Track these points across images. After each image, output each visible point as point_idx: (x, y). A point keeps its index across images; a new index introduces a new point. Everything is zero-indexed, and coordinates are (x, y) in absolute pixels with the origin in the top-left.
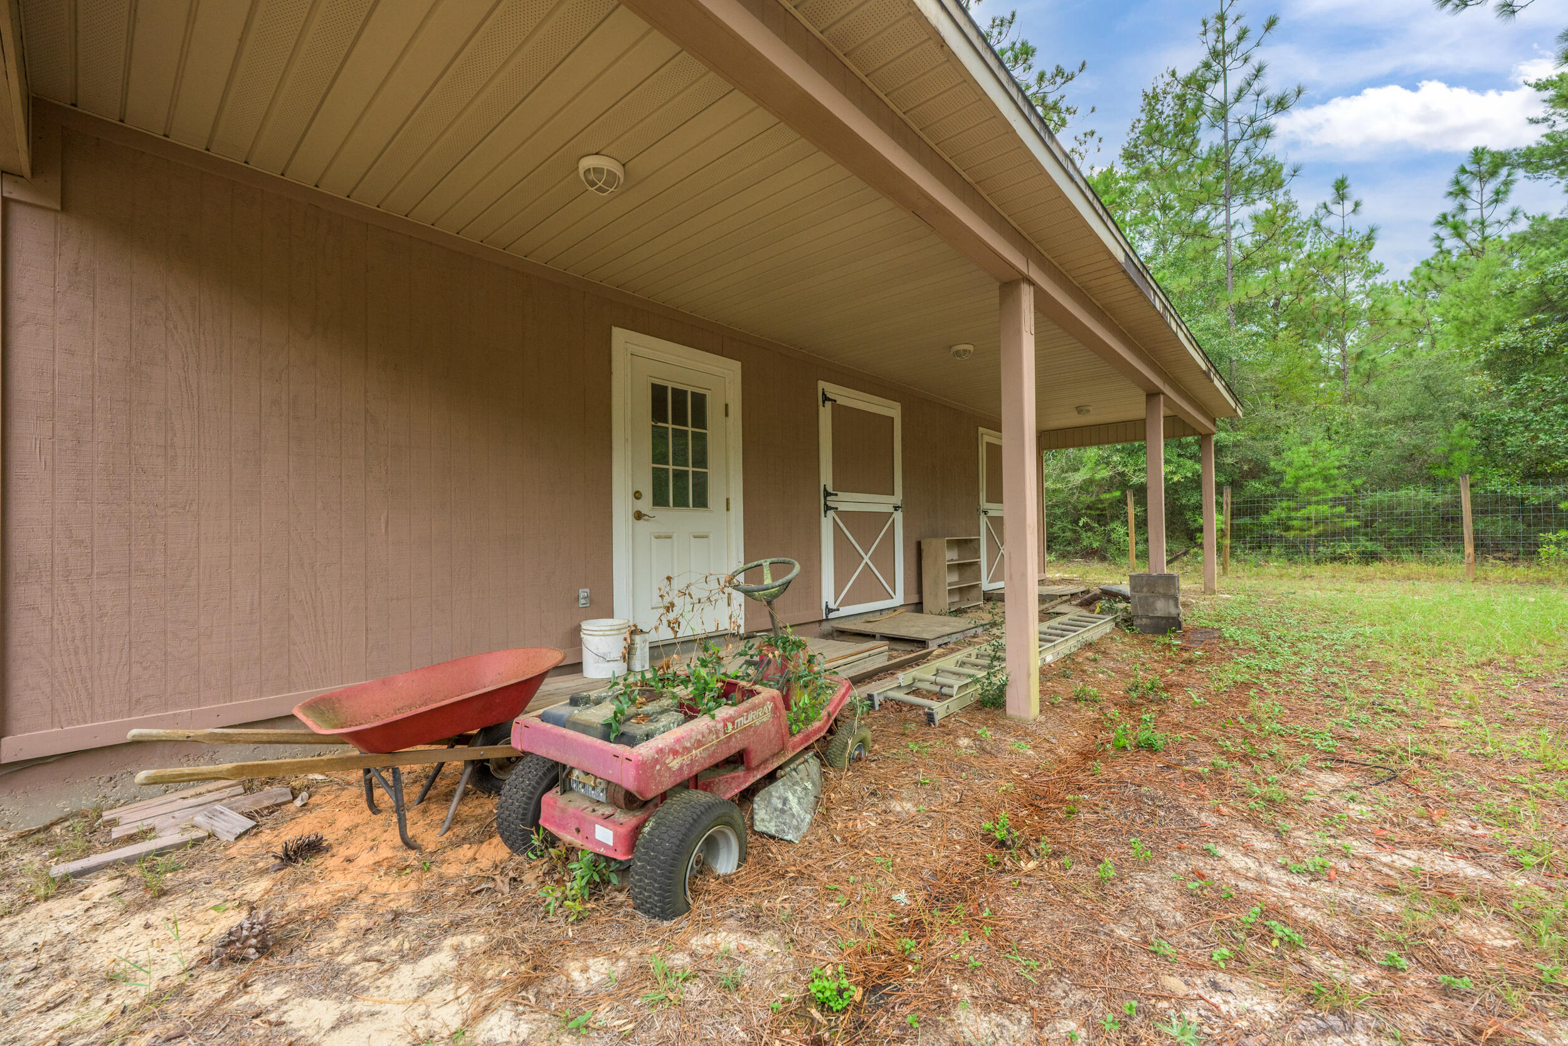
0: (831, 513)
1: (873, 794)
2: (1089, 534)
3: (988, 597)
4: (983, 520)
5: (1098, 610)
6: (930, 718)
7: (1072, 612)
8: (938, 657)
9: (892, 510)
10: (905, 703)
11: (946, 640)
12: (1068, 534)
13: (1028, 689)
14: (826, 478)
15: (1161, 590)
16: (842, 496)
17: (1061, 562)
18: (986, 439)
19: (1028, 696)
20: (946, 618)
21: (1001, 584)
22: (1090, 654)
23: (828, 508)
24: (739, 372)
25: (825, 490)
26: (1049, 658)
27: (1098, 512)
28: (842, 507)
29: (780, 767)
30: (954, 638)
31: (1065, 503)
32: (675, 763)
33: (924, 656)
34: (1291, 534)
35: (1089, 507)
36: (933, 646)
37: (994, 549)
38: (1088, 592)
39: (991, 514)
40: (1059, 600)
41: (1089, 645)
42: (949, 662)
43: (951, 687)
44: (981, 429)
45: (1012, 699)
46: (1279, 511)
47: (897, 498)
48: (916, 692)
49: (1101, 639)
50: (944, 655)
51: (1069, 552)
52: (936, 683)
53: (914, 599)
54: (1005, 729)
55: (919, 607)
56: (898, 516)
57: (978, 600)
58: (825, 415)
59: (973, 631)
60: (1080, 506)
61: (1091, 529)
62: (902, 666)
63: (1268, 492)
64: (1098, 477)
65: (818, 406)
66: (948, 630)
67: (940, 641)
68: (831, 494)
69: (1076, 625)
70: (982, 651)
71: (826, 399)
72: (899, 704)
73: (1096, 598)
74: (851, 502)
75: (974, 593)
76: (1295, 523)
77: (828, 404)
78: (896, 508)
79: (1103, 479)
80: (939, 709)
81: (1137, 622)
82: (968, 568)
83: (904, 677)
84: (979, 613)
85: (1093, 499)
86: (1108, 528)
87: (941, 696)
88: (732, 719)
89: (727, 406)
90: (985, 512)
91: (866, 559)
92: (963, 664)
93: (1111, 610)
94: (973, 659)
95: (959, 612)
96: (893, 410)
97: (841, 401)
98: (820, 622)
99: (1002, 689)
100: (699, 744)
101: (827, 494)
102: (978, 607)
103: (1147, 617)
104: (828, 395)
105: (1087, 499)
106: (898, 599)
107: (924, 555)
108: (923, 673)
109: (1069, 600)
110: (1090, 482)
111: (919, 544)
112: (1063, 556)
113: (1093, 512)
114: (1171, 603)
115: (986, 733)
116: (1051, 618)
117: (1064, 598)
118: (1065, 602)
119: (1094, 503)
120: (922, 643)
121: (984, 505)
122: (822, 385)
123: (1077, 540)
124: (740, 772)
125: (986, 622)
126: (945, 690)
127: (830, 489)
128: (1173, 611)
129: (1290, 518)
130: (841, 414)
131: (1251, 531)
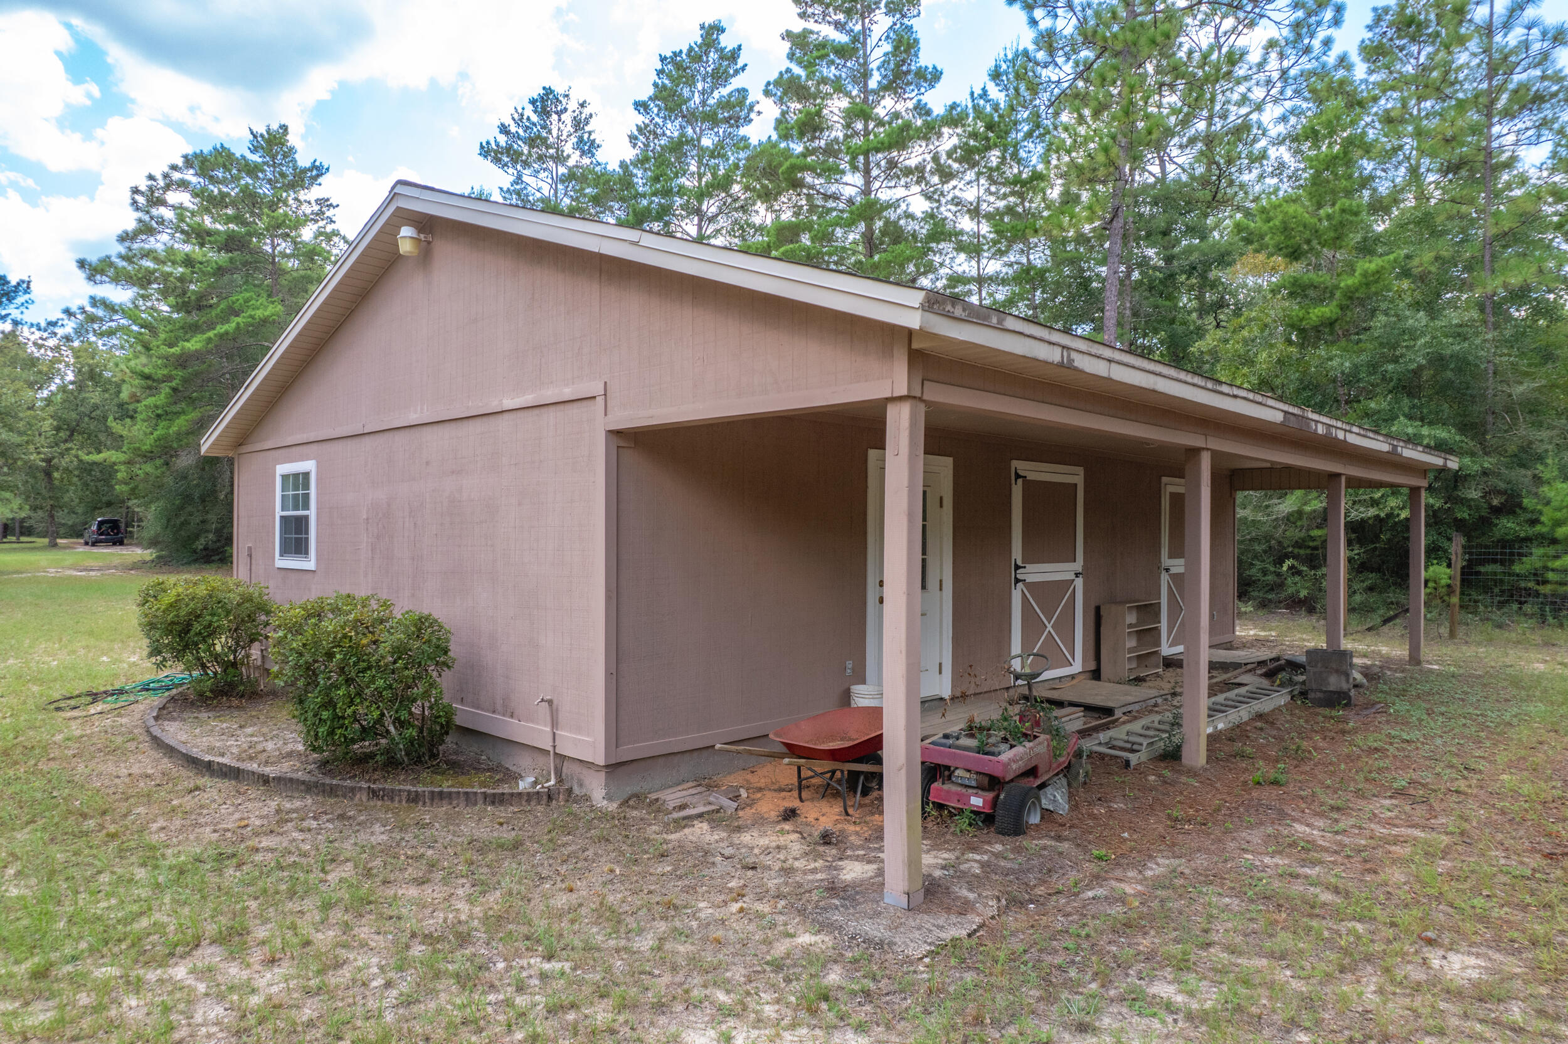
0: (1020, 585)
1: (1099, 799)
2: (1297, 578)
3: (1171, 663)
4: (1165, 578)
5: (1278, 682)
6: (1127, 763)
7: (1252, 681)
8: (1124, 723)
9: (1073, 577)
10: (1107, 755)
11: (1129, 708)
12: (1270, 578)
13: (1198, 746)
14: (1017, 554)
15: (1334, 666)
16: (1030, 567)
17: (1260, 613)
18: (1171, 489)
19: (1198, 751)
20: (1126, 687)
21: (1180, 649)
22: (1259, 724)
23: (1017, 581)
24: (951, 466)
25: (1016, 564)
26: (1221, 726)
27: (1308, 551)
28: (1030, 579)
29: (1049, 779)
30: (1136, 707)
31: (1268, 538)
32: (1014, 766)
33: (1114, 722)
34: (1546, 589)
35: (1298, 544)
36: (1118, 713)
37: (1175, 608)
38: (1277, 659)
39: (1173, 570)
40: (1243, 669)
41: (1260, 716)
42: (1137, 726)
43: (1141, 744)
44: (1165, 479)
45: (1185, 753)
46: (1536, 557)
47: (1078, 566)
48: (1113, 747)
49: (1273, 710)
50: (1129, 722)
51: (1270, 601)
52: (1127, 742)
53: (1092, 666)
54: (1178, 772)
55: (1096, 674)
56: (1079, 583)
57: (1158, 667)
58: (1017, 492)
59: (1153, 701)
60: (1286, 543)
61: (1299, 573)
62: (1096, 729)
63: (1523, 535)
64: (1308, 508)
65: (1010, 485)
66: (1131, 699)
67: (1125, 709)
68: (1020, 567)
69: (1253, 696)
70: (1165, 719)
71: (1018, 476)
72: (1102, 756)
73: (1280, 669)
74: (1039, 573)
75: (1153, 659)
76: (1550, 576)
77: (1020, 481)
78: (1077, 575)
79: (1315, 511)
80: (1134, 759)
81: (1311, 695)
82: (1148, 634)
83: (1103, 736)
84: (1159, 682)
85: (1303, 534)
86: (1319, 573)
87: (1133, 751)
88: (1031, 748)
89: (941, 498)
90: (1167, 570)
91: (1049, 628)
92: (1148, 728)
93: (1291, 682)
94: (1156, 725)
95: (1139, 680)
96: (1075, 476)
97: (1031, 476)
98: (1008, 688)
99: (1179, 748)
100: (1021, 759)
101: (1017, 567)
102: (1157, 675)
103: (1321, 691)
104: (1021, 473)
105: (1295, 534)
106: (1077, 667)
107: (1103, 621)
108: (1118, 733)
109: (1254, 669)
110: (1300, 513)
111: (1098, 609)
112: (1263, 605)
113: (1302, 552)
114: (1343, 678)
115: (1167, 773)
116: (1229, 690)
117: (1249, 667)
118: (1250, 671)
119: (1304, 540)
120: (1108, 711)
121: (1166, 561)
122: (1015, 464)
123: (1281, 585)
124: (1031, 779)
125: (1166, 692)
126: (1135, 747)
127: (1019, 563)
128: (1345, 686)
129: (1546, 568)
130: (1030, 487)
131: (1501, 581)
